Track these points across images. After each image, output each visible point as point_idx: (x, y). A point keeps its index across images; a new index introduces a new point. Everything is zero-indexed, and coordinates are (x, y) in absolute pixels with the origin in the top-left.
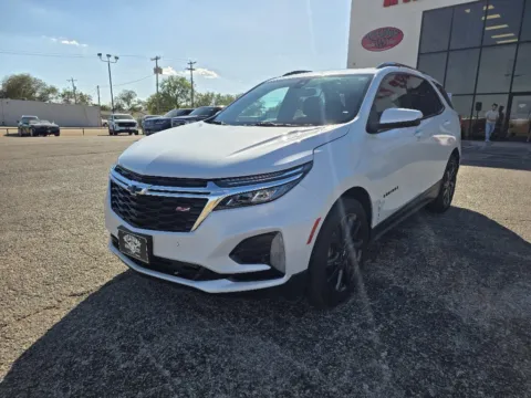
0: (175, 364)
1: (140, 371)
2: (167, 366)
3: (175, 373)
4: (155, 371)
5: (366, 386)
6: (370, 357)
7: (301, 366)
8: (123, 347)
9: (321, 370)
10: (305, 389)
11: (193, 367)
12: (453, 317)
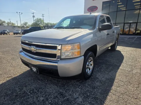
0: (31, 92)
1: (23, 94)
2: (29, 92)
3: (31, 94)
4: (27, 93)
5: (74, 94)
6: (77, 88)
7: (61, 91)
8: (19, 89)
9: (65, 91)
10: (61, 95)
11: (36, 92)
12: (97, 78)
